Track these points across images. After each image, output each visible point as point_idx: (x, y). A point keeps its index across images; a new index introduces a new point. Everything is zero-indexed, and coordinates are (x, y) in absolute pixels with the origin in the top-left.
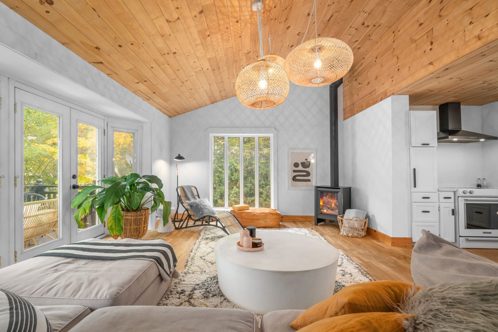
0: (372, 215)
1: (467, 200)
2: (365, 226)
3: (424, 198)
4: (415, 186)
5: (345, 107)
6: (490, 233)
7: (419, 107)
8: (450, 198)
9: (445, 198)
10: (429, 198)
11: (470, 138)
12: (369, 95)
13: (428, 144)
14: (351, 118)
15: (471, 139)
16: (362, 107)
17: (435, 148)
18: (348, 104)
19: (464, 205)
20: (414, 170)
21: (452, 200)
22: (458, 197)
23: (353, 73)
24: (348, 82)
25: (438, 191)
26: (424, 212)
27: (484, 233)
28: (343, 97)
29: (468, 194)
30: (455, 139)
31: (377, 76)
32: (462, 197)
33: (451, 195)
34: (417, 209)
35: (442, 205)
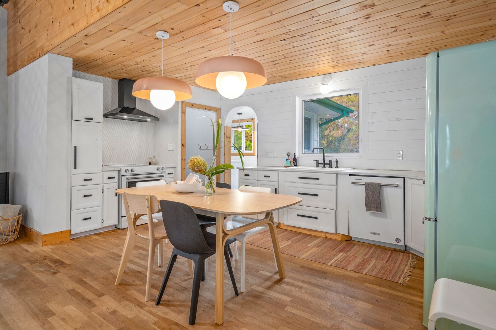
0: (30, 209)
1: (128, 179)
2: (17, 225)
3: (85, 180)
4: (75, 168)
5: (9, 57)
7: (97, 77)
8: (114, 178)
9: (109, 178)
10: (91, 180)
11: (137, 117)
12: (30, 47)
13: (92, 119)
14: (14, 73)
15: (139, 118)
16: (24, 60)
17: (101, 124)
18: (12, 54)
19: (126, 183)
20: (75, 147)
21: (116, 180)
22: (122, 176)
23: (17, 11)
24: (13, 22)
25: (102, 171)
26: (85, 196)
28: (8, 42)
29: (130, 173)
30: (125, 117)
31: (36, 24)
32: (125, 176)
33: (116, 174)
34: (78, 194)
35: (106, 186)
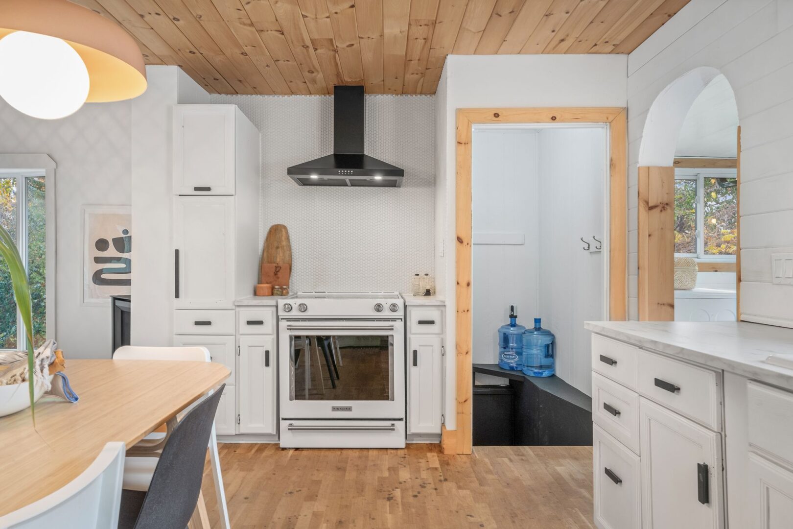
3: (197, 323)
4: (177, 295)
6: (349, 409)
8: (261, 322)
9: (250, 323)
10: (209, 323)
13: (209, 189)
15: (341, 175)
19: (290, 338)
20: (177, 252)
21: (266, 327)
22: (281, 320)
25: (235, 305)
27: (335, 409)
29: (295, 313)
30: (314, 177)
32: (288, 320)
33: (264, 315)
35: (244, 342)
